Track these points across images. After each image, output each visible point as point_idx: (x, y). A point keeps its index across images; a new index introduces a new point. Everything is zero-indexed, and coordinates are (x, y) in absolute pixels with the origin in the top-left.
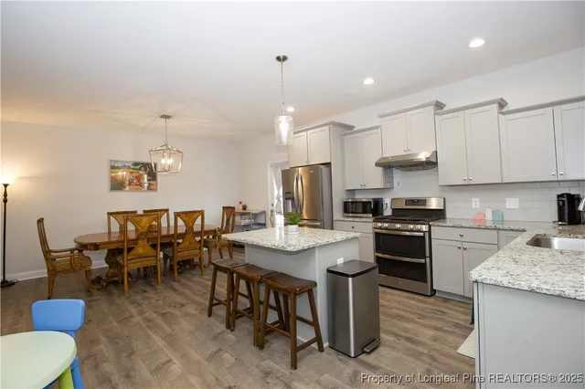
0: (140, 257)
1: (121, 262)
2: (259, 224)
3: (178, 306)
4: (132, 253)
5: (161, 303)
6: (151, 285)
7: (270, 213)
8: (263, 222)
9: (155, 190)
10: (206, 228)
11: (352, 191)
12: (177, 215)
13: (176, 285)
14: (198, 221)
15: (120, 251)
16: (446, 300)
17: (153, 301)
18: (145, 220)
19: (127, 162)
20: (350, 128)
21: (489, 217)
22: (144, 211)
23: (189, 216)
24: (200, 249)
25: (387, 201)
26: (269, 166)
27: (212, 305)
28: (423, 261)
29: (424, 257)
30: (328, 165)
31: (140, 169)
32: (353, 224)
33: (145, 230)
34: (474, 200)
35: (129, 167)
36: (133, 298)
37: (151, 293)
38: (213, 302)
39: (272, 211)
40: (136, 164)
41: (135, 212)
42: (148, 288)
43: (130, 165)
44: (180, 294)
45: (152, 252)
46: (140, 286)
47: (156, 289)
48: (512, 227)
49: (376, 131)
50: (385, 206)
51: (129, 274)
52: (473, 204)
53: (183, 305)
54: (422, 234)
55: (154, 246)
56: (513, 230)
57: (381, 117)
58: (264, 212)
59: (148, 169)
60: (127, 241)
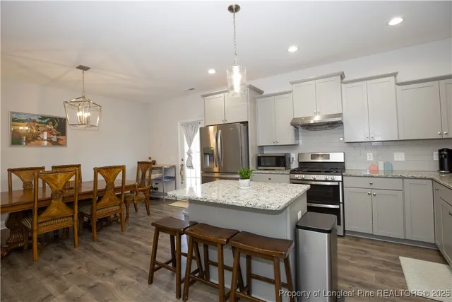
0: (54, 218)
1: (30, 227)
2: (170, 178)
3: (107, 274)
4: (44, 215)
5: (84, 271)
6: (66, 249)
7: (180, 167)
8: (172, 175)
9: (64, 145)
10: (127, 184)
11: (261, 148)
12: (97, 170)
13: (96, 246)
14: (119, 177)
15: (28, 213)
16: (358, 239)
17: (73, 270)
18: (61, 177)
19: (33, 115)
20: (260, 92)
21: (381, 168)
22: (53, 167)
23: (109, 171)
24: (120, 205)
25: (294, 155)
26: (179, 124)
27: (153, 270)
28: (337, 207)
29: (339, 204)
30: (246, 123)
31: (47, 123)
32: (270, 176)
33: (61, 188)
34: (368, 154)
35: (34, 121)
36: (47, 268)
37: (68, 260)
38: (155, 267)
39: (182, 166)
40: (44, 118)
41: (43, 168)
42: (63, 253)
43: (36, 118)
44: (105, 257)
45: (68, 212)
46: (53, 251)
47: (73, 254)
48: (415, 176)
49: (287, 95)
50: (291, 159)
51: (39, 239)
52: (368, 157)
53: (113, 272)
54: (337, 184)
55: (70, 205)
56: (415, 178)
57: (292, 83)
58: (174, 167)
59: (57, 124)
60: (38, 201)
